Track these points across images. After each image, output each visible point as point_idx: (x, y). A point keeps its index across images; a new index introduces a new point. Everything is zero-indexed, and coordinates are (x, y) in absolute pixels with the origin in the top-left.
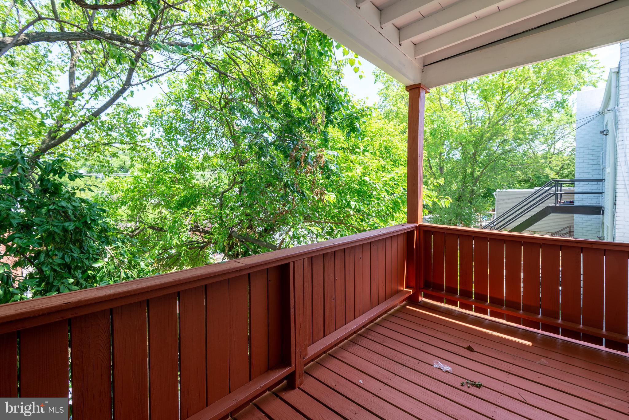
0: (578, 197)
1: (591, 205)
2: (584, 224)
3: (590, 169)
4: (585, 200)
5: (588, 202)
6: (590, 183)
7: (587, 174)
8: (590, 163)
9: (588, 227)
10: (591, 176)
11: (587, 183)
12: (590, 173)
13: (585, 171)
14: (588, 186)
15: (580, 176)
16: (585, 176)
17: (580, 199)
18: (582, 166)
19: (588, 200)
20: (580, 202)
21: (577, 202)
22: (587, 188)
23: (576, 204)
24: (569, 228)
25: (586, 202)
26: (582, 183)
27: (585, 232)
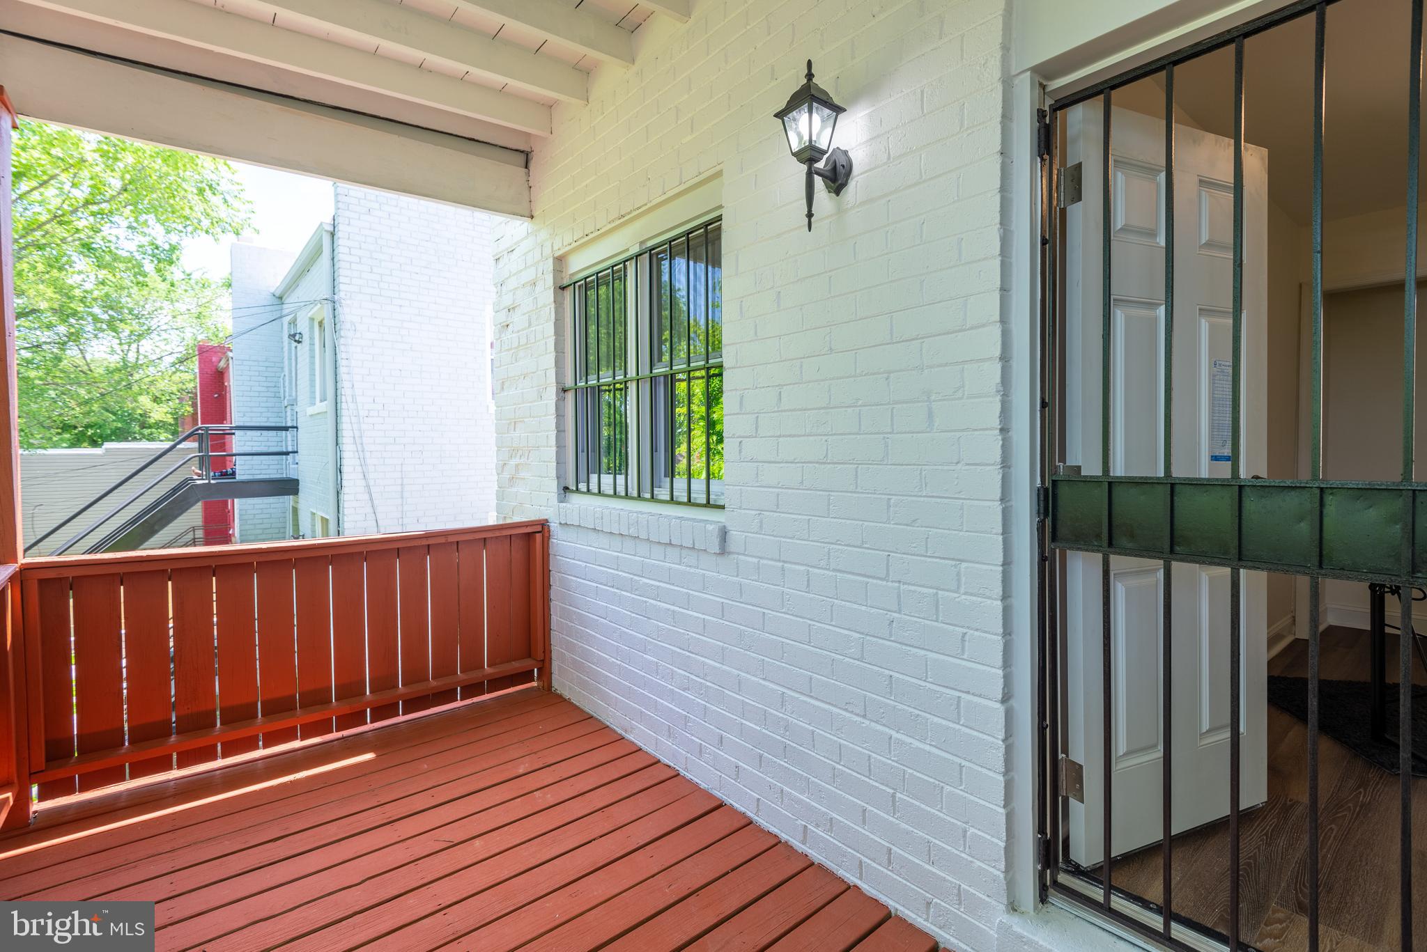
0: (243, 463)
1: (267, 477)
2: (257, 516)
3: (263, 405)
4: (256, 467)
5: (264, 472)
6: (265, 433)
7: (259, 415)
8: (262, 394)
9: (265, 521)
10: (265, 419)
11: (258, 433)
12: (264, 415)
13: (255, 410)
14: (261, 439)
15: (245, 419)
16: (254, 419)
17: (246, 467)
18: (248, 399)
19: (263, 467)
20: (248, 472)
21: (243, 472)
22: (259, 444)
23: (239, 477)
24: (192, 533)
25: (258, 472)
26: (249, 433)
27: (260, 531)
